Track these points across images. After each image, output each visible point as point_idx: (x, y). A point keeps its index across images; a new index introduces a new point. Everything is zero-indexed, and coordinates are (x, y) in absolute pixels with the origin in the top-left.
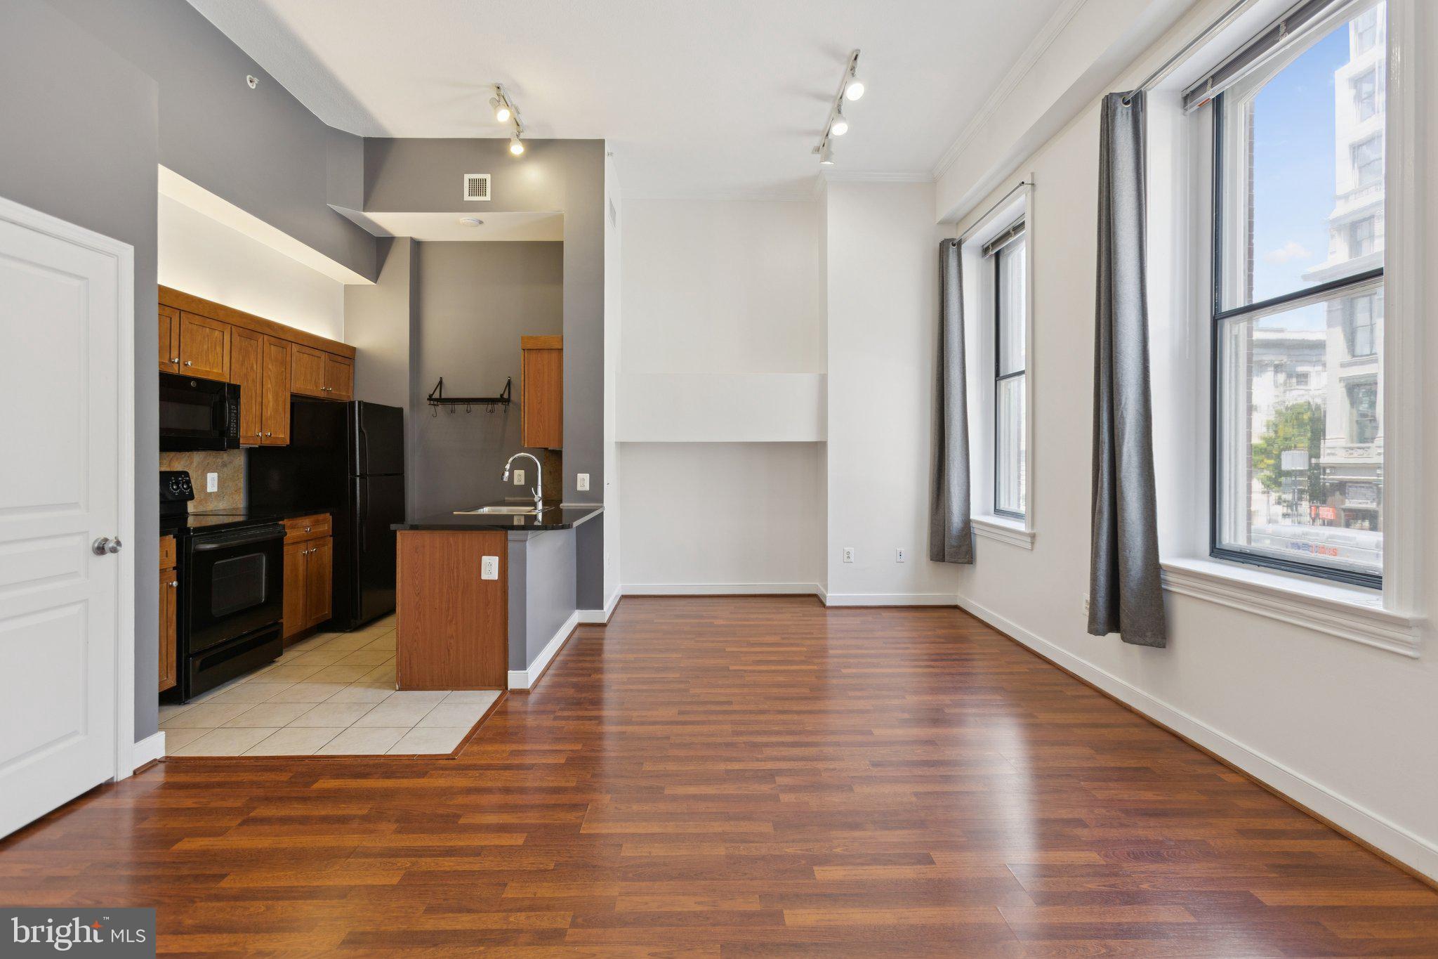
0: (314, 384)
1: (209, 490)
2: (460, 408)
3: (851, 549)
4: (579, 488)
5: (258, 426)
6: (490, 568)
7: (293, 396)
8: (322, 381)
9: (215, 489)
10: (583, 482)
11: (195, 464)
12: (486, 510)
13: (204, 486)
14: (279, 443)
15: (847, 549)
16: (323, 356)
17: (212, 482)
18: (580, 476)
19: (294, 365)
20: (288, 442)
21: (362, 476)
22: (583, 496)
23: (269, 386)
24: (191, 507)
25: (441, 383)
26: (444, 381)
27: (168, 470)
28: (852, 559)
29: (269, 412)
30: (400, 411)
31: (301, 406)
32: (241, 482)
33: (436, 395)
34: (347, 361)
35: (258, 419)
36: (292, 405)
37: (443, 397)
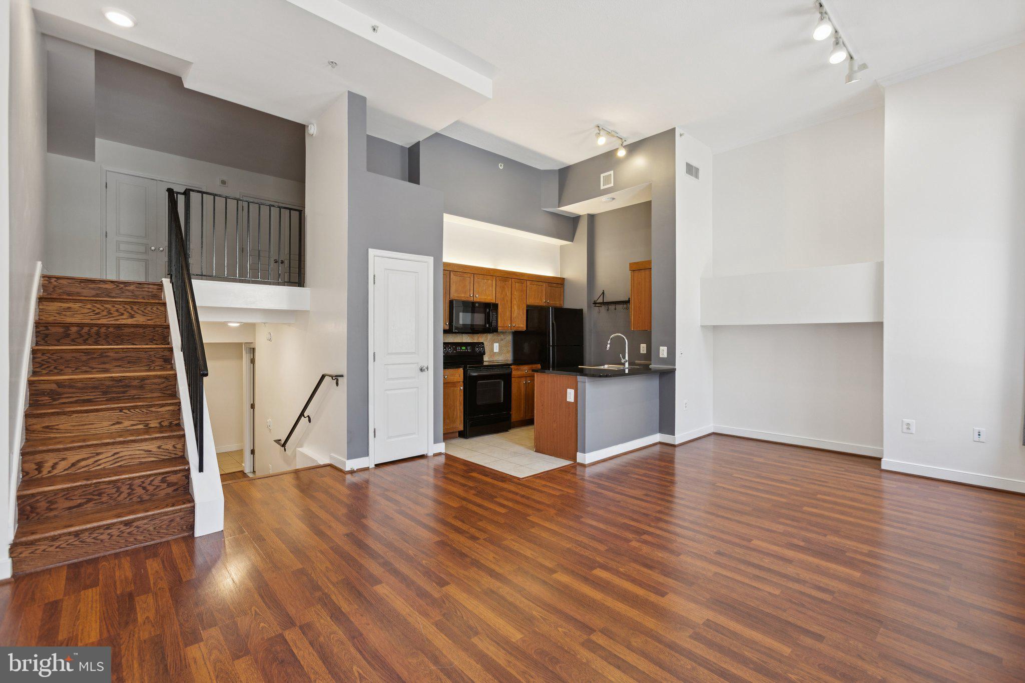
0: (538, 299)
1: (495, 351)
2: (612, 307)
3: (912, 422)
4: (661, 356)
5: (509, 322)
6: (570, 395)
7: (527, 306)
8: (544, 297)
9: (497, 351)
10: (663, 352)
11: (489, 339)
12: (606, 367)
13: (493, 349)
14: (520, 329)
15: (906, 421)
16: (544, 285)
17: (496, 347)
18: (661, 348)
19: (528, 291)
20: (525, 329)
21: (553, 346)
22: (663, 361)
23: (515, 302)
24: (486, 358)
25: (603, 293)
26: (605, 292)
27: (477, 341)
28: (913, 429)
29: (515, 314)
30: (581, 311)
31: (531, 311)
32: (510, 348)
33: (600, 300)
34: (560, 286)
35: (509, 319)
36: (527, 311)
37: (604, 301)
